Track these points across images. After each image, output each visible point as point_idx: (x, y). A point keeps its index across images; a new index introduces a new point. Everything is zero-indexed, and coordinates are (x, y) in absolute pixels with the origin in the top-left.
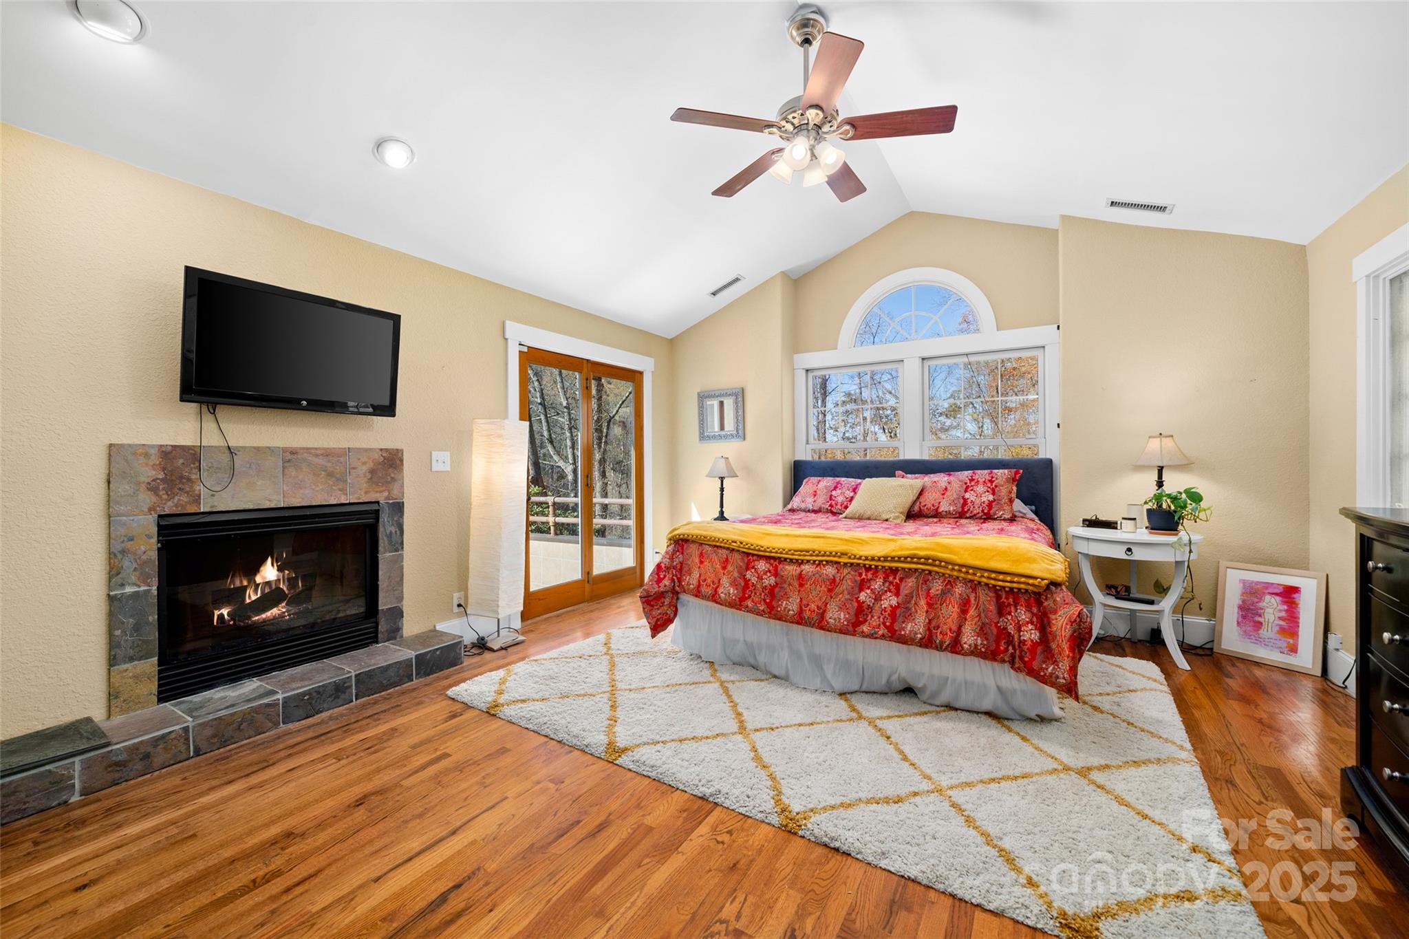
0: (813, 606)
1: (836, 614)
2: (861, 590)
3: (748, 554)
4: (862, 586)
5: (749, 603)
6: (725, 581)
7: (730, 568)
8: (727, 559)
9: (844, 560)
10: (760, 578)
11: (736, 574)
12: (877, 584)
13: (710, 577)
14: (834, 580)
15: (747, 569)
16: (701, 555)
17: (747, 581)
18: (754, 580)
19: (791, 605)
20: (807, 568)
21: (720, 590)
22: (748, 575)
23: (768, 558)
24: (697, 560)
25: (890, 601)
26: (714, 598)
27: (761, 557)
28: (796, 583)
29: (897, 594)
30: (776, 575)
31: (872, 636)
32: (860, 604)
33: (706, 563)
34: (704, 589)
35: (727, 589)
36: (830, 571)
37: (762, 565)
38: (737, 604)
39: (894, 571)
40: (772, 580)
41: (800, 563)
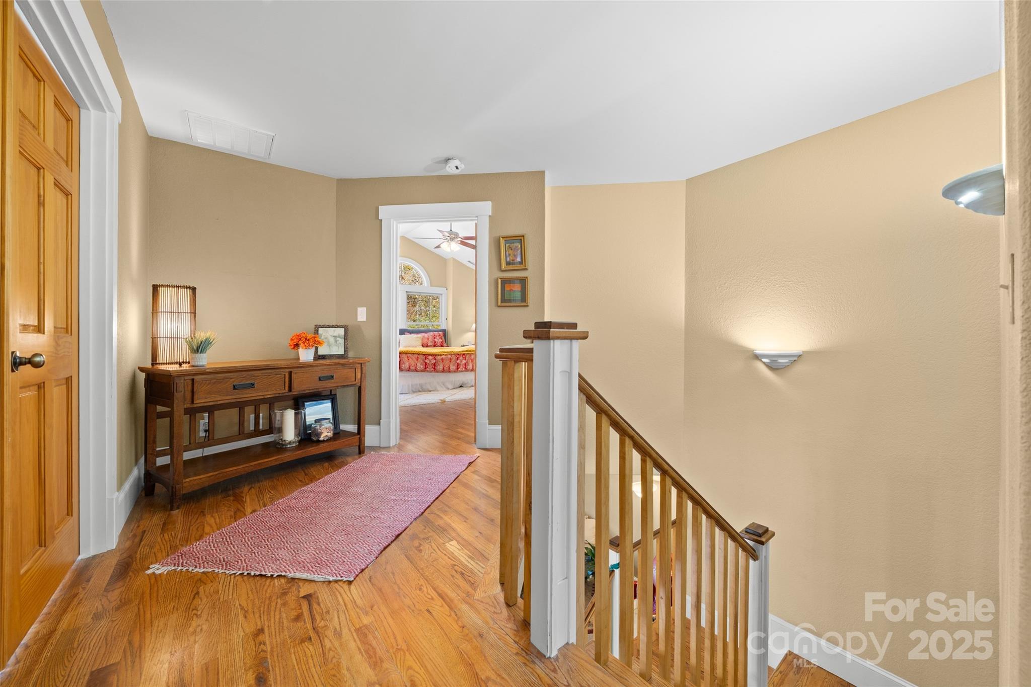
0: (447, 366)
1: (453, 368)
2: (457, 360)
3: (425, 355)
4: (457, 359)
5: (428, 369)
6: (419, 364)
7: (419, 360)
8: (418, 358)
9: (452, 353)
10: (430, 361)
11: (422, 361)
12: (461, 358)
13: (413, 364)
14: (451, 359)
15: (426, 359)
16: (408, 357)
17: (426, 363)
18: (428, 362)
19: (440, 367)
20: (443, 356)
21: (417, 367)
22: (426, 361)
23: (431, 355)
24: (407, 359)
25: (464, 362)
26: (416, 370)
27: (429, 355)
28: (441, 361)
29: (465, 360)
30: (435, 359)
31: (462, 371)
32: (458, 364)
33: (410, 359)
34: (412, 368)
35: (420, 366)
36: (449, 356)
37: (430, 357)
38: (425, 370)
39: (464, 354)
40: (434, 361)
41: (441, 355)
